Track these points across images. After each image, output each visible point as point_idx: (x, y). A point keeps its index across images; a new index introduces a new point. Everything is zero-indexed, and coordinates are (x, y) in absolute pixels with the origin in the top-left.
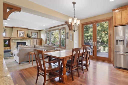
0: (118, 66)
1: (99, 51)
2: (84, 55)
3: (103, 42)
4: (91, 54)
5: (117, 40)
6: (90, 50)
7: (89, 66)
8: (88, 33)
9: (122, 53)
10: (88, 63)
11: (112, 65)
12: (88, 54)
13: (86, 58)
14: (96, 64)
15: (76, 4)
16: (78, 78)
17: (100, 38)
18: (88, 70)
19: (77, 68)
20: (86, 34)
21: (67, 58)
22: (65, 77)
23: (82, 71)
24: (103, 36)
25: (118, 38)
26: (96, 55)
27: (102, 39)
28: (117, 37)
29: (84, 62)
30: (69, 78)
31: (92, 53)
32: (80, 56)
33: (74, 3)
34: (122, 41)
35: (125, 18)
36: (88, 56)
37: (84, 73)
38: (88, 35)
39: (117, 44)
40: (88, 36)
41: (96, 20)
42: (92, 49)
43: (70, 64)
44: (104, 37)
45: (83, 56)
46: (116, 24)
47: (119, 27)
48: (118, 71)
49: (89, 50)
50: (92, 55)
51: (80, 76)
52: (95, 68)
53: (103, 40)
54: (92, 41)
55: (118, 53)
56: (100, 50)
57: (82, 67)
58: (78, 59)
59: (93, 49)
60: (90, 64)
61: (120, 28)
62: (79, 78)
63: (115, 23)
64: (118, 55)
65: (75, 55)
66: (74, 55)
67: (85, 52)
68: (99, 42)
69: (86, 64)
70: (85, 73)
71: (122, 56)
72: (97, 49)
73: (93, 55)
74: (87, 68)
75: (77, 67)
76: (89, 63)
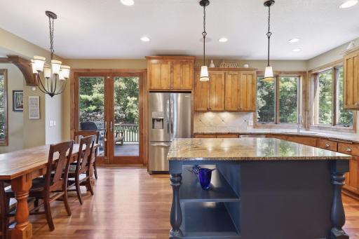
0: (156, 170)
1: (120, 143)
2: (82, 157)
3: (129, 119)
4: (101, 153)
5: (154, 120)
6: (97, 143)
7: (95, 183)
8: (91, 94)
9: (162, 144)
10: (91, 176)
11: (145, 171)
12: (93, 155)
13: (88, 165)
14: (113, 174)
15: (56, 18)
16: (66, 220)
17: (124, 109)
18: (92, 194)
19: (64, 196)
20: (84, 97)
21: (31, 173)
22: (23, 229)
23: (78, 201)
24: (129, 104)
25: (154, 115)
26: (113, 153)
27: (127, 111)
28: (153, 113)
29: (82, 177)
30: (37, 229)
31: (101, 149)
32: (71, 161)
33: (51, 15)
34: (161, 122)
35: (165, 79)
36: (93, 160)
37: (81, 204)
38: (90, 98)
39: (153, 128)
40: (91, 102)
41: (111, 70)
42: (101, 139)
43: (41, 189)
44: (132, 107)
45: (78, 161)
46: (152, 88)
47: (157, 94)
48: (155, 179)
49: (95, 145)
50: (103, 155)
51: (73, 213)
52: (110, 184)
53: (131, 114)
54: (102, 116)
55: (155, 144)
56: (122, 141)
57: (77, 190)
58: (65, 170)
59: (105, 140)
60: (96, 178)
61: (159, 96)
62: (70, 219)
63: (151, 85)
64: (157, 149)
65: (57, 161)
66: (53, 163)
67: (84, 151)
68: (119, 120)
69: (88, 180)
70: (85, 203)
71: (163, 149)
72: (115, 139)
73: (106, 154)
74: (90, 189)
75: (63, 193)
76: (94, 176)
